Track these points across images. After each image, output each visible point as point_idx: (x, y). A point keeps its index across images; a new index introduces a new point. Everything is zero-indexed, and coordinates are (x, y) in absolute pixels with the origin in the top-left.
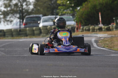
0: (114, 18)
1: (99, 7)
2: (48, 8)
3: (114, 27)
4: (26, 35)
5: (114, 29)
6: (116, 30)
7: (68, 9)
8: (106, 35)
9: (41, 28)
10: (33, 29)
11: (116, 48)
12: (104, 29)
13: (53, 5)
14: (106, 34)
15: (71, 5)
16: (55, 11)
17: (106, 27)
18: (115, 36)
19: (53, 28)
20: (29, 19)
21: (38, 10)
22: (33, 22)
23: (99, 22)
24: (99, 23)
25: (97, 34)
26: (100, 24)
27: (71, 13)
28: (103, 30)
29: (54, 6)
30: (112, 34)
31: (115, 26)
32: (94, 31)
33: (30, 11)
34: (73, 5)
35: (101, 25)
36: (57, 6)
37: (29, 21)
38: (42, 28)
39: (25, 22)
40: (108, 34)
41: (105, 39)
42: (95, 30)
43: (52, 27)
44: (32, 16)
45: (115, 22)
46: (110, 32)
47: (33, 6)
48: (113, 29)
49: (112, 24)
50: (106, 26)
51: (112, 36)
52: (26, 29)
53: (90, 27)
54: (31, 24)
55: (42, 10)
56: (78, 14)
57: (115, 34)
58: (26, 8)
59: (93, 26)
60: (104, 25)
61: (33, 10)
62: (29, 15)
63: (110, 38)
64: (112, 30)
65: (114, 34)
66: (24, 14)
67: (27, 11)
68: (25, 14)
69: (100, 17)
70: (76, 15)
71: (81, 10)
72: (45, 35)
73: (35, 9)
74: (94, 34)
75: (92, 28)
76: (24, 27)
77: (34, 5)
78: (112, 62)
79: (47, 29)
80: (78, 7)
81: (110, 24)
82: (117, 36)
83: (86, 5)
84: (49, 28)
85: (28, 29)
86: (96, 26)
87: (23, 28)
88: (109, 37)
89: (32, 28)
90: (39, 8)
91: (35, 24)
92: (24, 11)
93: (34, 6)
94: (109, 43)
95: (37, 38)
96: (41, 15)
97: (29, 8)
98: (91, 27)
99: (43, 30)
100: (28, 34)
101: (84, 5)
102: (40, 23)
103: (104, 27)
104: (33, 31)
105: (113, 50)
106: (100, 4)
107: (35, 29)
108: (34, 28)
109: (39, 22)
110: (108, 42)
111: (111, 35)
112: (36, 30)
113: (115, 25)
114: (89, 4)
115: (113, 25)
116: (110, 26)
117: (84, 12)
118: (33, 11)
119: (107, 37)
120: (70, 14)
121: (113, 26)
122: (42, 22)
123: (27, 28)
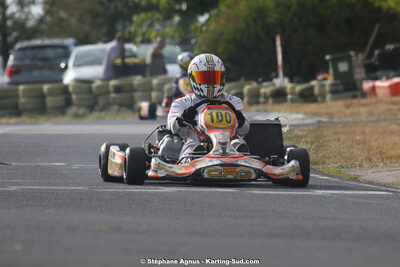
0: (328, 57)
1: (277, 16)
2: (96, 15)
3: (327, 88)
4: (16, 112)
5: (329, 96)
6: (333, 100)
7: (167, 23)
8: (301, 116)
9: (71, 89)
10: (41, 89)
11: (331, 166)
12: (293, 93)
13: (112, 6)
14: (298, 113)
15: (177, 7)
16: (119, 26)
17: (299, 88)
18: (331, 122)
19: (111, 89)
20: (28, 53)
21: (61, 20)
22: (40, 64)
23: (275, 69)
24: (274, 74)
25: (266, 111)
26: (277, 76)
27: (177, 35)
28: (289, 97)
29: (116, 7)
30: (319, 115)
31: (332, 85)
32: (258, 103)
33: (31, 23)
34: (184, 7)
35: (281, 81)
36: (126, 10)
37: (28, 62)
38: (74, 87)
39: (13, 66)
40: (306, 114)
41: (297, 132)
42: (262, 100)
43: (108, 86)
44: (38, 42)
45: (331, 71)
46: (312, 107)
47: (44, 8)
48: (323, 96)
49: (320, 77)
50: (299, 83)
51: (319, 122)
52: (17, 90)
53: (242, 87)
54: (36, 73)
55: (73, 21)
56: (200, 39)
57: (331, 115)
58: (17, 15)
59: (255, 85)
60: (291, 81)
61: (41, 21)
62: (29, 38)
63: (311, 128)
64: (319, 99)
65: (326, 114)
66: (10, 34)
67: (20, 25)
68: (15, 34)
69: (279, 50)
70: (193, 41)
71: (213, 26)
72: (82, 111)
73: (49, 19)
74: (258, 111)
75: (250, 91)
76: (10, 84)
77: (45, 3)
78: (319, 218)
79: (90, 91)
80: (202, 14)
81: (314, 78)
82: (336, 119)
83: (229, 7)
84: (99, 87)
85: (24, 90)
86: (265, 84)
87: (6, 87)
88: (307, 125)
89: (37, 86)
90: (63, 14)
91: (47, 73)
92: (9, 23)
93: (47, 7)
94: (309, 146)
95: (57, 124)
96: (69, 41)
97: (29, 13)
98: (246, 89)
99: (77, 93)
100: (21, 107)
101: (223, 8)
102: (66, 67)
103: (293, 89)
104: (42, 96)
105: (323, 174)
106: (278, 5)
107: (49, 90)
108: (46, 87)
109: (63, 65)
110: (307, 142)
111: (318, 119)
112: (51, 92)
113: (330, 80)
114: (242, 6)
115: (325, 79)
116: (314, 83)
117: (222, 34)
118: (44, 27)
119: (301, 122)
120: (172, 37)
121: (323, 86)
122: (74, 65)
123: (21, 88)
